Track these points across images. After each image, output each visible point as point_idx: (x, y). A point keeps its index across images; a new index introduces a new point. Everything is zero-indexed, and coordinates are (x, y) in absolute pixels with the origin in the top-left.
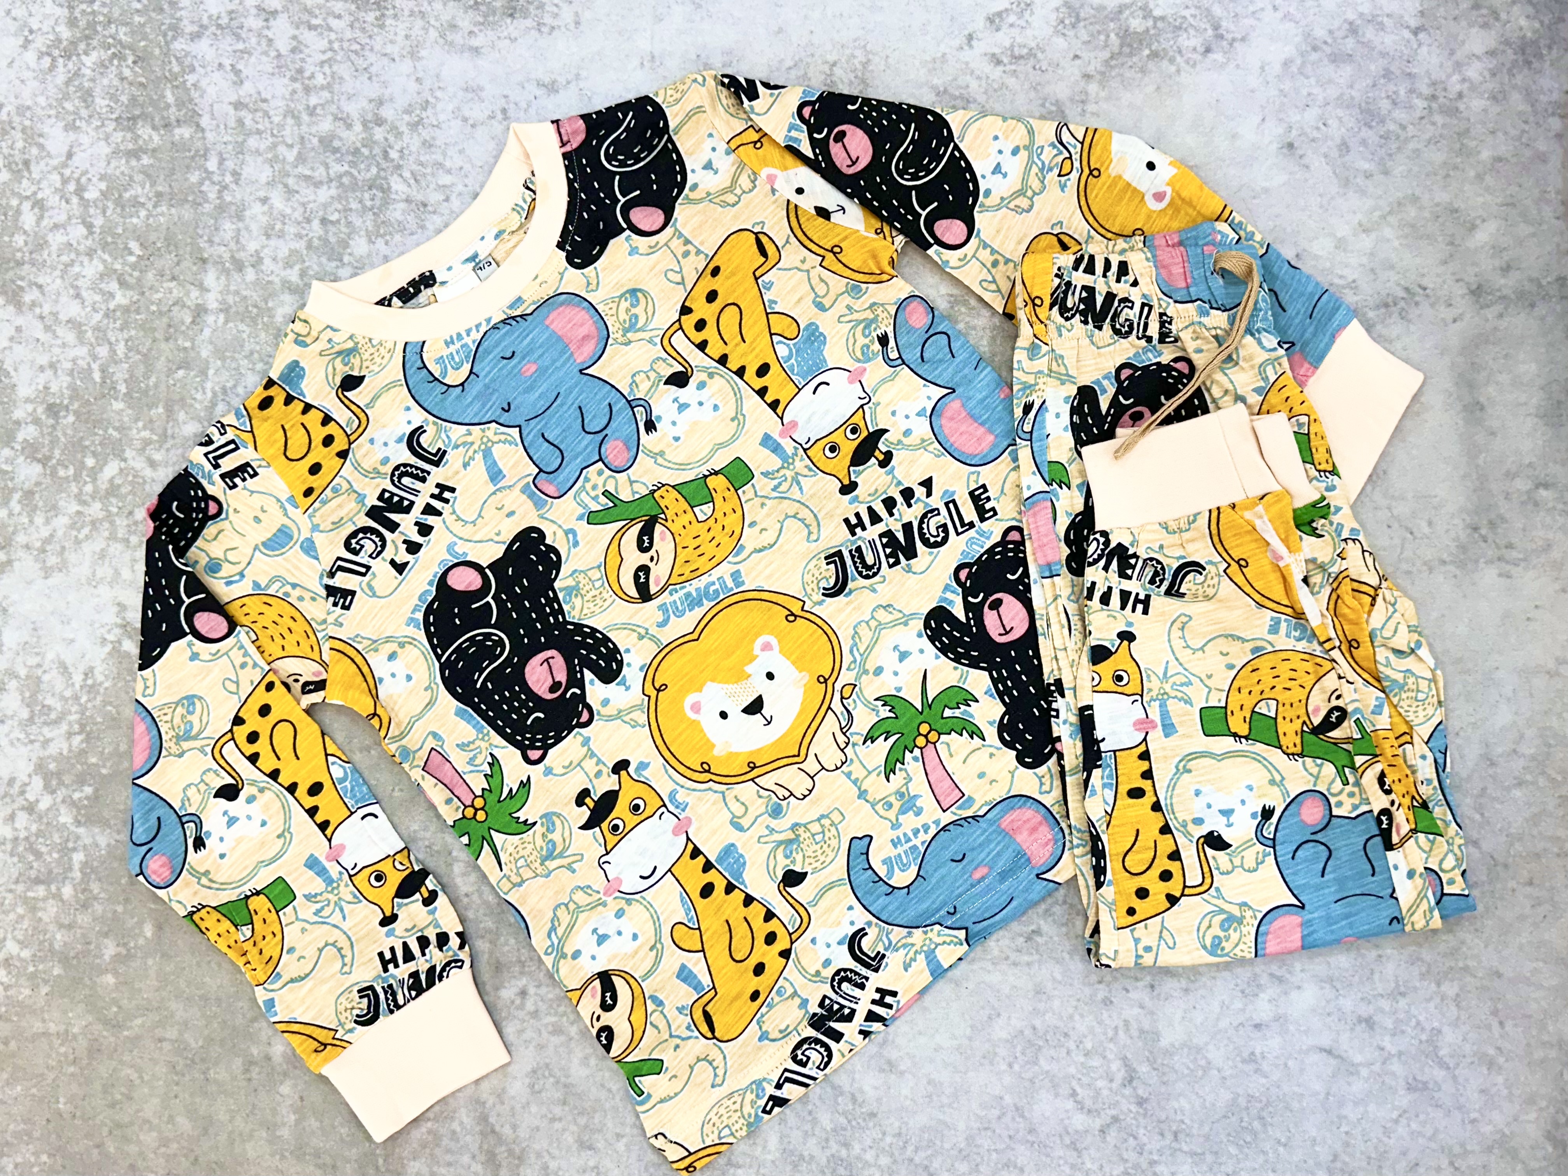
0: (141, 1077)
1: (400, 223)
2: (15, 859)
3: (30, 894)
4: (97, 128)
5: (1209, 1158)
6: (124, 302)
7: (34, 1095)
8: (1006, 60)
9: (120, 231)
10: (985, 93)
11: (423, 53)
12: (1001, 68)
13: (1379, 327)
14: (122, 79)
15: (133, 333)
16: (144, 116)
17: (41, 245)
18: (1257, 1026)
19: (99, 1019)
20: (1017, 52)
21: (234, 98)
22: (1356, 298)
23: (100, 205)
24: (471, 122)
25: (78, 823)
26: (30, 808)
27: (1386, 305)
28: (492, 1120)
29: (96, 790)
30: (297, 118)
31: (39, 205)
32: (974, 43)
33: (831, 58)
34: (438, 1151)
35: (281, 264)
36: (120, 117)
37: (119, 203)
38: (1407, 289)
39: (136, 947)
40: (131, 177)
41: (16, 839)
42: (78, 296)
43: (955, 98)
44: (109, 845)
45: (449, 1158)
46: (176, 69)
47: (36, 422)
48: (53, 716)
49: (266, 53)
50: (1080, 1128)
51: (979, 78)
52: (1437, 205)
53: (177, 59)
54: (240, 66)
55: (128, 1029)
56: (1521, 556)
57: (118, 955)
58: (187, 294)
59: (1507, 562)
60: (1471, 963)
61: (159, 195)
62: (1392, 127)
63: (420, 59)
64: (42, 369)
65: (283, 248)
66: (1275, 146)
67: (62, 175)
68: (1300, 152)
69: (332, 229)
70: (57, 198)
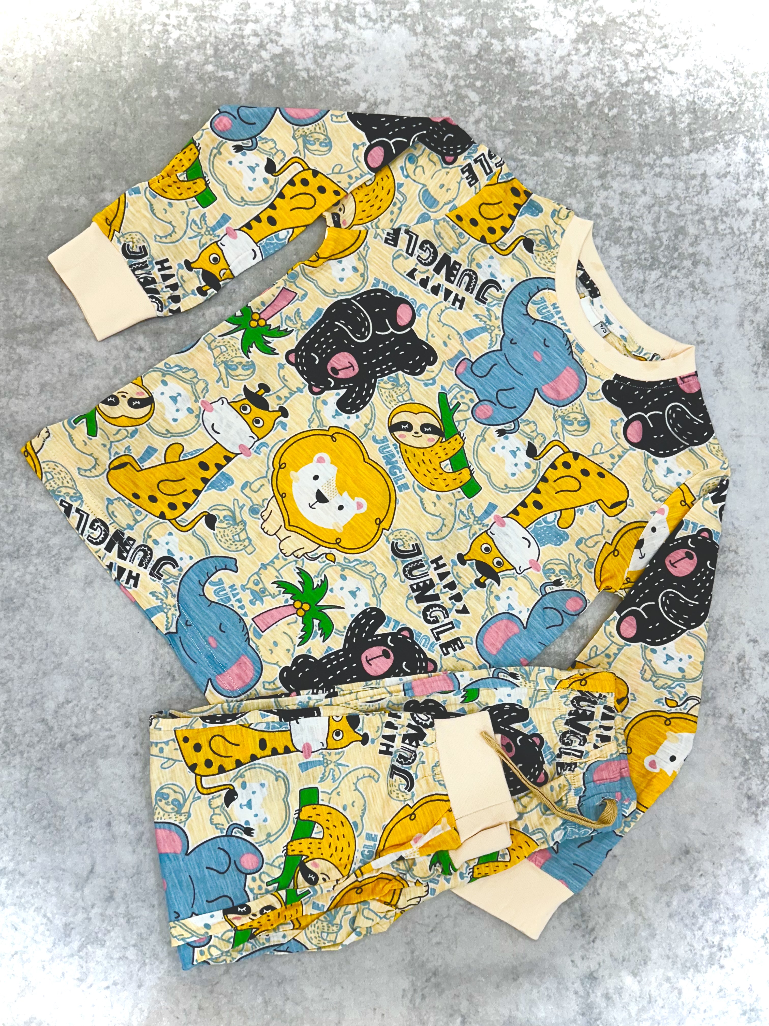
0: (92, 112)
1: (631, 276)
2: (230, 37)
3: (208, 45)
4: (689, 90)
5: (24, 791)
6: (579, 105)
7: (83, 46)
8: (741, 664)
9: (624, 103)
10: (719, 651)
11: (739, 292)
12: (735, 661)
13: (568, 910)
14: (719, 105)
15: (560, 110)
16: (696, 118)
17: (615, 55)
18: (109, 824)
19: (129, 87)
20: (747, 672)
21: (709, 173)
22: (587, 895)
23: (640, 91)
24: (695, 321)
25: (252, 75)
26: (262, 46)
27: (583, 915)
28: (61, 329)
29: (273, 86)
30: (697, 212)
31: (640, 54)
32: (752, 644)
33: (740, 550)
34: (41, 295)
35: (603, 202)
36: (695, 104)
37: (641, 103)
38: (593, 929)
39: (174, 109)
40: (658, 110)
41: (242, 37)
42: (583, 77)
43: (715, 631)
44: (238, 93)
45: (37, 301)
46: (726, 138)
47: (504, 51)
48: (320, 60)
49: (737, 193)
50: (46, 706)
51: (729, 646)
52: (649, 951)
53: (733, 138)
54: (729, 177)
55: (123, 105)
56: (417, 1004)
57: (170, 98)
58: (584, 144)
59: (413, 996)
60: (148, 968)
61: (647, 127)
62: (701, 921)
63: (735, 289)
64: (537, 55)
65: (614, 203)
66: (687, 841)
67: (659, 67)
68: (683, 858)
69: (626, 234)
70: (645, 65)
